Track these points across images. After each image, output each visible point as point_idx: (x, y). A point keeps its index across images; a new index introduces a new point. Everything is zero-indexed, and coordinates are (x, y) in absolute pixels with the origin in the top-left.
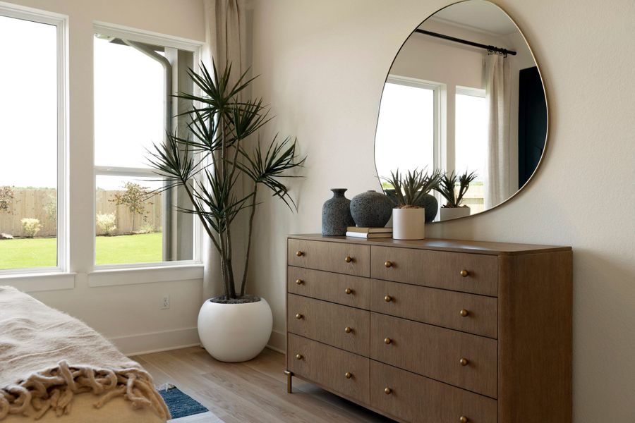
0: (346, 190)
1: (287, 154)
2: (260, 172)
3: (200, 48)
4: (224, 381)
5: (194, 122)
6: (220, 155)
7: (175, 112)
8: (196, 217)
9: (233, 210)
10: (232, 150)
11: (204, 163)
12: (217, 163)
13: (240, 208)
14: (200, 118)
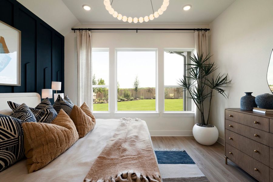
0: (252, 93)
1: (224, 79)
2: (213, 86)
3: (193, 50)
4: (201, 152)
5: (191, 71)
6: (199, 80)
7: (187, 69)
8: (192, 99)
9: (204, 97)
10: (204, 79)
11: (195, 83)
12: (199, 83)
13: (206, 97)
14: (193, 70)
